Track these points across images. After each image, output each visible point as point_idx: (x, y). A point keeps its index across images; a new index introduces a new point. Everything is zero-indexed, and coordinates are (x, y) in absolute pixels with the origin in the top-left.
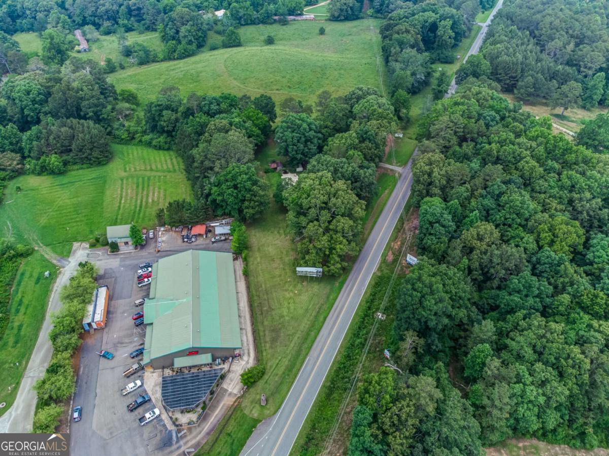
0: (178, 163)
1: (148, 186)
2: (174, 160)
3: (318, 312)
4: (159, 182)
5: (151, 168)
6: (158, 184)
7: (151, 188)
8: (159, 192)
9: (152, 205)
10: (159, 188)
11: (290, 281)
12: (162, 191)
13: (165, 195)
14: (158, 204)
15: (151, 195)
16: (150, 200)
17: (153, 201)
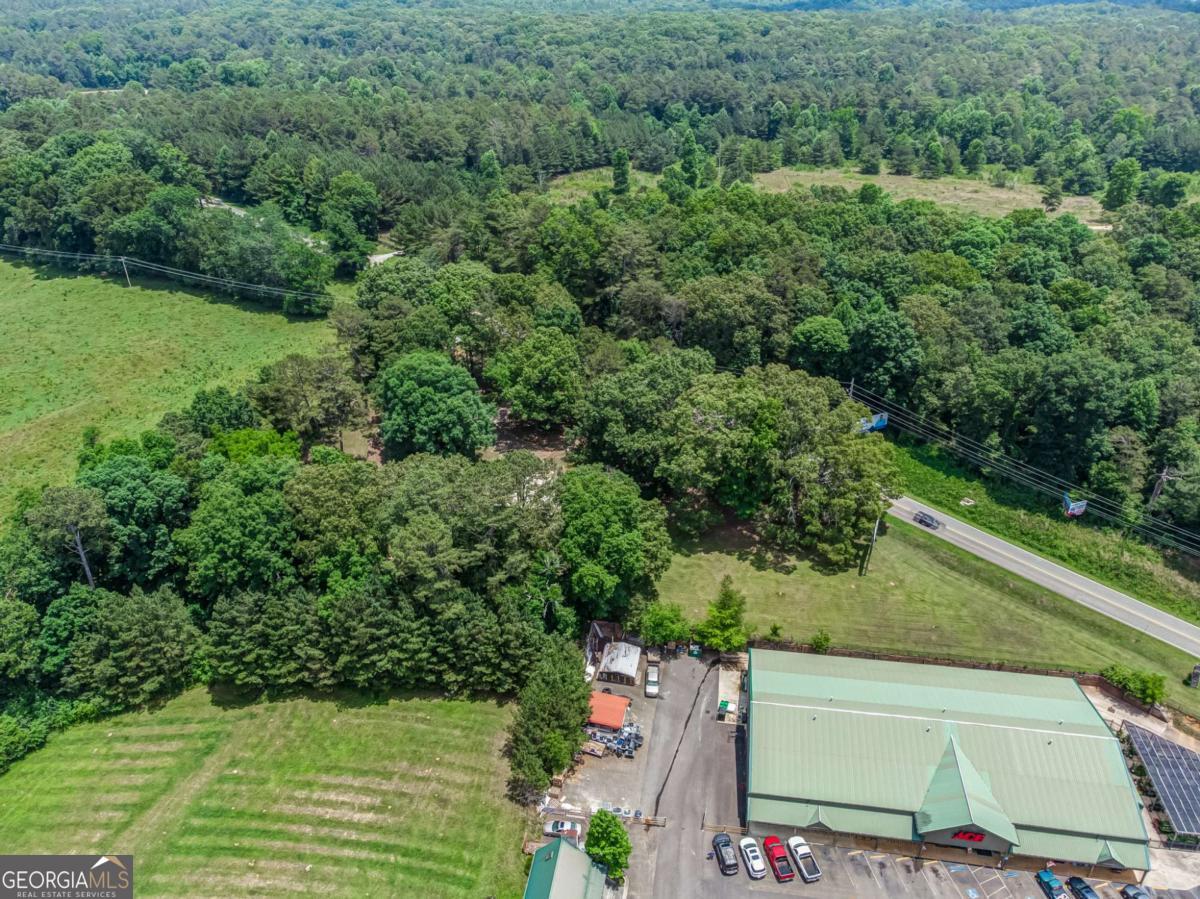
0: (162, 722)
1: (262, 816)
2: (133, 731)
3: (953, 568)
4: (264, 781)
5: (124, 807)
6: (271, 785)
7: (289, 809)
8: (327, 787)
9: (396, 812)
10: (309, 784)
11: (858, 586)
12: (325, 778)
13: (365, 773)
14: (403, 795)
15: (329, 813)
16: (369, 817)
17: (371, 808)
